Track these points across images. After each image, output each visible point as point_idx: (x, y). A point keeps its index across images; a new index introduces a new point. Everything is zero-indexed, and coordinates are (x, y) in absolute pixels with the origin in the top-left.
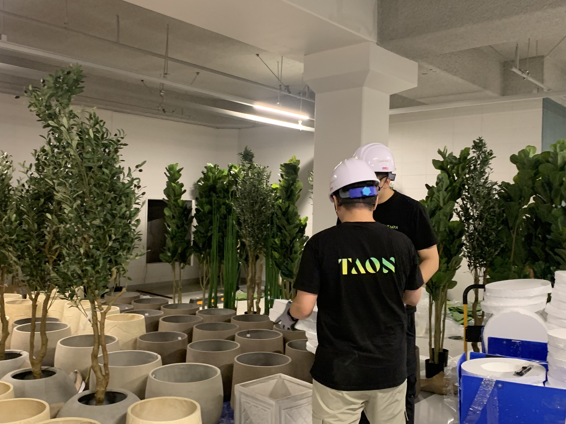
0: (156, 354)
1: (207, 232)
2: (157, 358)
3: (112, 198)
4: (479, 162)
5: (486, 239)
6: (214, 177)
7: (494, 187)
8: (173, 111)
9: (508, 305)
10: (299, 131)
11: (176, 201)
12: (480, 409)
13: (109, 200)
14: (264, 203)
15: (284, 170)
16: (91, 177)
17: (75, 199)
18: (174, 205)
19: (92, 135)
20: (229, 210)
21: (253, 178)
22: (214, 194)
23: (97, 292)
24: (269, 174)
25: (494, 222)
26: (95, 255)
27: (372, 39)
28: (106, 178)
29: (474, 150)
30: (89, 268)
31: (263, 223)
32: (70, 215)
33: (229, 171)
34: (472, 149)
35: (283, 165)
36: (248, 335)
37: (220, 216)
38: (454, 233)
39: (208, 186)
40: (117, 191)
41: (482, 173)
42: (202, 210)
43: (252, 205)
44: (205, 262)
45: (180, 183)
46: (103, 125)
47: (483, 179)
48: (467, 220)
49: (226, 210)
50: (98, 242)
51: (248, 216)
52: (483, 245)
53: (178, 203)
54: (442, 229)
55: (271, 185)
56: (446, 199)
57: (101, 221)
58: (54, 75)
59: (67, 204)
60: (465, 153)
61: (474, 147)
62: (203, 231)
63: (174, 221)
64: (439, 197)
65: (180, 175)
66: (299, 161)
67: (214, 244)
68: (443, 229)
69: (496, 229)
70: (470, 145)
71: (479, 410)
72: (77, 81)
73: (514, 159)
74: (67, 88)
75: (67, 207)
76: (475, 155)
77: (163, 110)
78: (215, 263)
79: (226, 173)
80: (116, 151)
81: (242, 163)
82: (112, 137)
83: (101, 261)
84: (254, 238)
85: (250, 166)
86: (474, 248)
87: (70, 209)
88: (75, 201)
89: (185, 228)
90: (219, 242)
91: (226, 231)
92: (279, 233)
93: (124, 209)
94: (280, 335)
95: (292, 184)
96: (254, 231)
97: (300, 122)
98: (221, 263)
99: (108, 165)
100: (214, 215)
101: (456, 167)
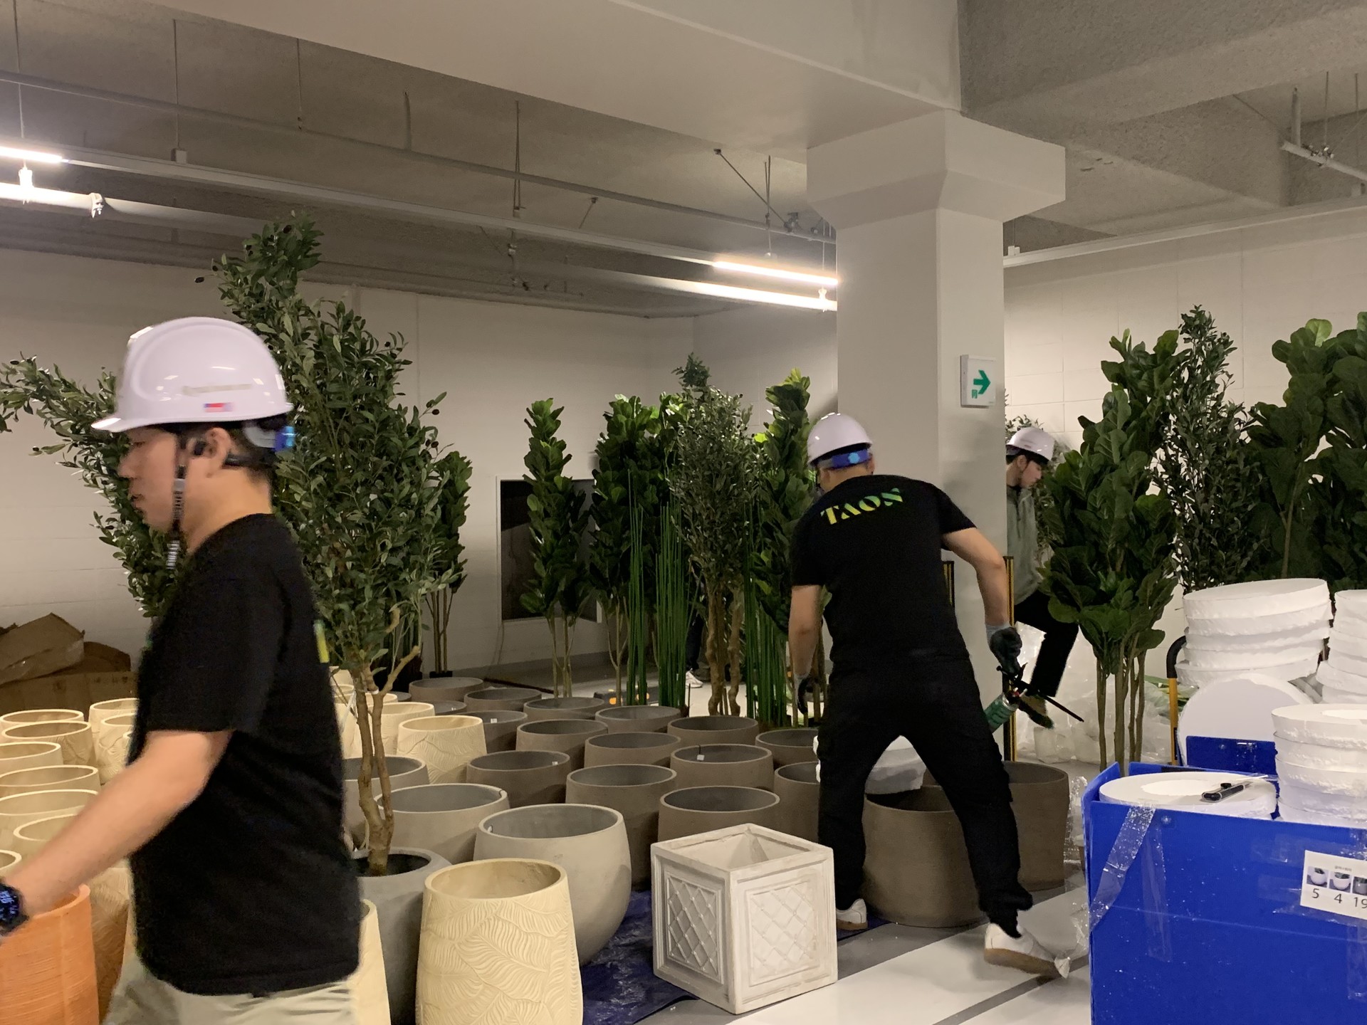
0: (498, 789)
1: (619, 543)
2: (500, 796)
3: (385, 469)
4: (1200, 363)
5: (1220, 533)
6: (630, 424)
7: (1236, 416)
8: (546, 287)
9: (1230, 666)
10: (819, 312)
11: (550, 479)
12: (1124, 869)
13: (380, 472)
14: (735, 474)
15: (775, 401)
16: (344, 429)
17: (313, 474)
18: (547, 487)
19: (338, 348)
20: (665, 495)
21: (709, 423)
22: (632, 462)
23: (362, 654)
24: (746, 412)
25: (1236, 494)
26: (357, 582)
27: (950, 103)
28: (371, 429)
29: (1186, 335)
30: (344, 606)
31: (736, 518)
32: (304, 503)
33: (663, 408)
34: (1181, 333)
35: (772, 390)
36: (701, 757)
37: (645, 509)
38: (1148, 523)
39: (617, 444)
40: (392, 454)
41: (1210, 387)
42: (607, 498)
43: (710, 480)
44: (618, 608)
45: (558, 440)
46: (362, 327)
47: (1213, 399)
48: (1178, 492)
49: (658, 495)
50: (359, 555)
51: (701, 503)
52: (1212, 545)
53: (555, 485)
54: (1119, 513)
55: (753, 435)
56: (1126, 448)
57: (365, 514)
58: (261, 234)
59: (299, 484)
60: (1168, 341)
61: (1185, 329)
62: (610, 542)
63: (549, 522)
64: (1108, 443)
65: (558, 423)
66: (808, 379)
67: (636, 570)
68: (1123, 516)
69: (1243, 510)
70: (1176, 324)
71: (1122, 872)
72: (306, 244)
73: (1280, 351)
74: (285, 258)
75: (299, 490)
76: (1190, 345)
77: (524, 285)
78: (637, 613)
79: (655, 414)
80: (389, 376)
81: (685, 390)
82: (381, 349)
83: (368, 593)
84: (714, 552)
85: (703, 397)
86: (1194, 556)
87: (305, 492)
88: (314, 477)
89: (572, 537)
90: (645, 564)
91: (659, 541)
92: (768, 540)
93: (407, 489)
94: (764, 753)
95: (794, 432)
96: (716, 538)
97: (823, 293)
98: (651, 611)
99: (371, 405)
100: (633, 505)
101: (1145, 376)
